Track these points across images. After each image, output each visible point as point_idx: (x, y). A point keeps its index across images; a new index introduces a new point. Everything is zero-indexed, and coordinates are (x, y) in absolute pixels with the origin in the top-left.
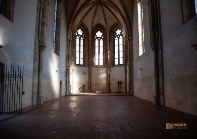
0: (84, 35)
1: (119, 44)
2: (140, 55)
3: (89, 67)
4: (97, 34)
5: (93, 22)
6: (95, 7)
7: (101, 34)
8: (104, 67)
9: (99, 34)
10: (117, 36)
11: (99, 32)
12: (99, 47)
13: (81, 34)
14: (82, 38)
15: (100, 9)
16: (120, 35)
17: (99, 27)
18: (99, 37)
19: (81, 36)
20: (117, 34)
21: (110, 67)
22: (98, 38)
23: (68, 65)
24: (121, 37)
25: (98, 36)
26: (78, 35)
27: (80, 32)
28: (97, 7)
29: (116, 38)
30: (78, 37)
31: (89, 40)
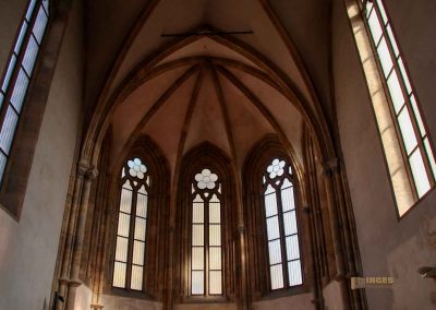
0: (152, 181)
1: (281, 208)
2: (402, 212)
3: (165, 301)
4: (198, 177)
5: (184, 135)
6: (192, 79)
7: (215, 177)
8: (228, 300)
9: (206, 179)
10: (272, 182)
11: (206, 172)
12: (207, 224)
13: (141, 176)
14: (142, 190)
15: (208, 88)
16: (281, 179)
17: (206, 155)
18: (206, 190)
19: (141, 182)
20: (272, 176)
21: (249, 300)
22: (201, 192)
23: (66, 277)
24: (287, 183)
25: (201, 186)
26: (128, 176)
27: (137, 167)
28: (199, 79)
29: (270, 189)
30: (127, 185)
31: (168, 198)
